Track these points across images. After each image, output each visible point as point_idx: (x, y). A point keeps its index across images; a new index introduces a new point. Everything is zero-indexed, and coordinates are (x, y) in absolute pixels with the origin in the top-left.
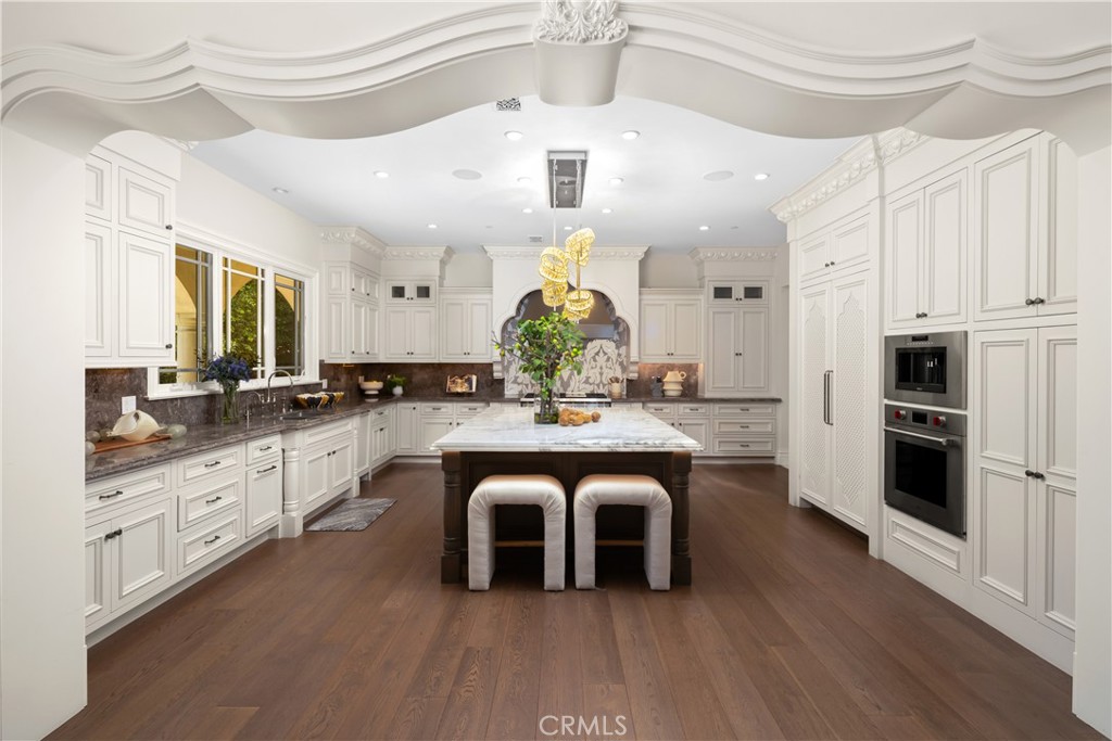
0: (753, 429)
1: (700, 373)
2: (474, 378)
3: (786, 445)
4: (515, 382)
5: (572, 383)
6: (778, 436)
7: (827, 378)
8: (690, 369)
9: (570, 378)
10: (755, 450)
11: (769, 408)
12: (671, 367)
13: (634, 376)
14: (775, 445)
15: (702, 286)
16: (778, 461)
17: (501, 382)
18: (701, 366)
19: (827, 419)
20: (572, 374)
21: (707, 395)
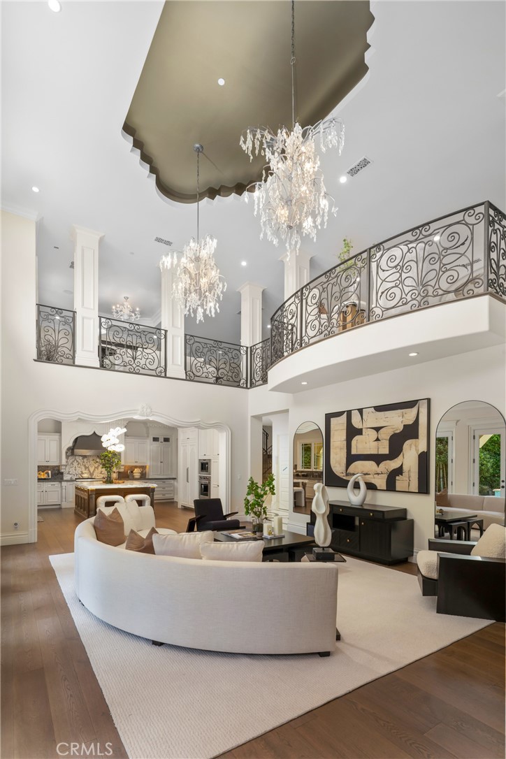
0: (166, 489)
1: (147, 469)
2: (50, 472)
3: (177, 494)
4: (68, 473)
5: (95, 474)
6: (174, 491)
7: (187, 469)
8: (143, 467)
9: (94, 472)
10: (167, 496)
11: (172, 481)
12: (136, 467)
13: (122, 470)
14: (174, 494)
15: (148, 436)
16: (175, 500)
17: (62, 473)
18: (148, 467)
19: (188, 481)
20: (95, 470)
21: (150, 477)
